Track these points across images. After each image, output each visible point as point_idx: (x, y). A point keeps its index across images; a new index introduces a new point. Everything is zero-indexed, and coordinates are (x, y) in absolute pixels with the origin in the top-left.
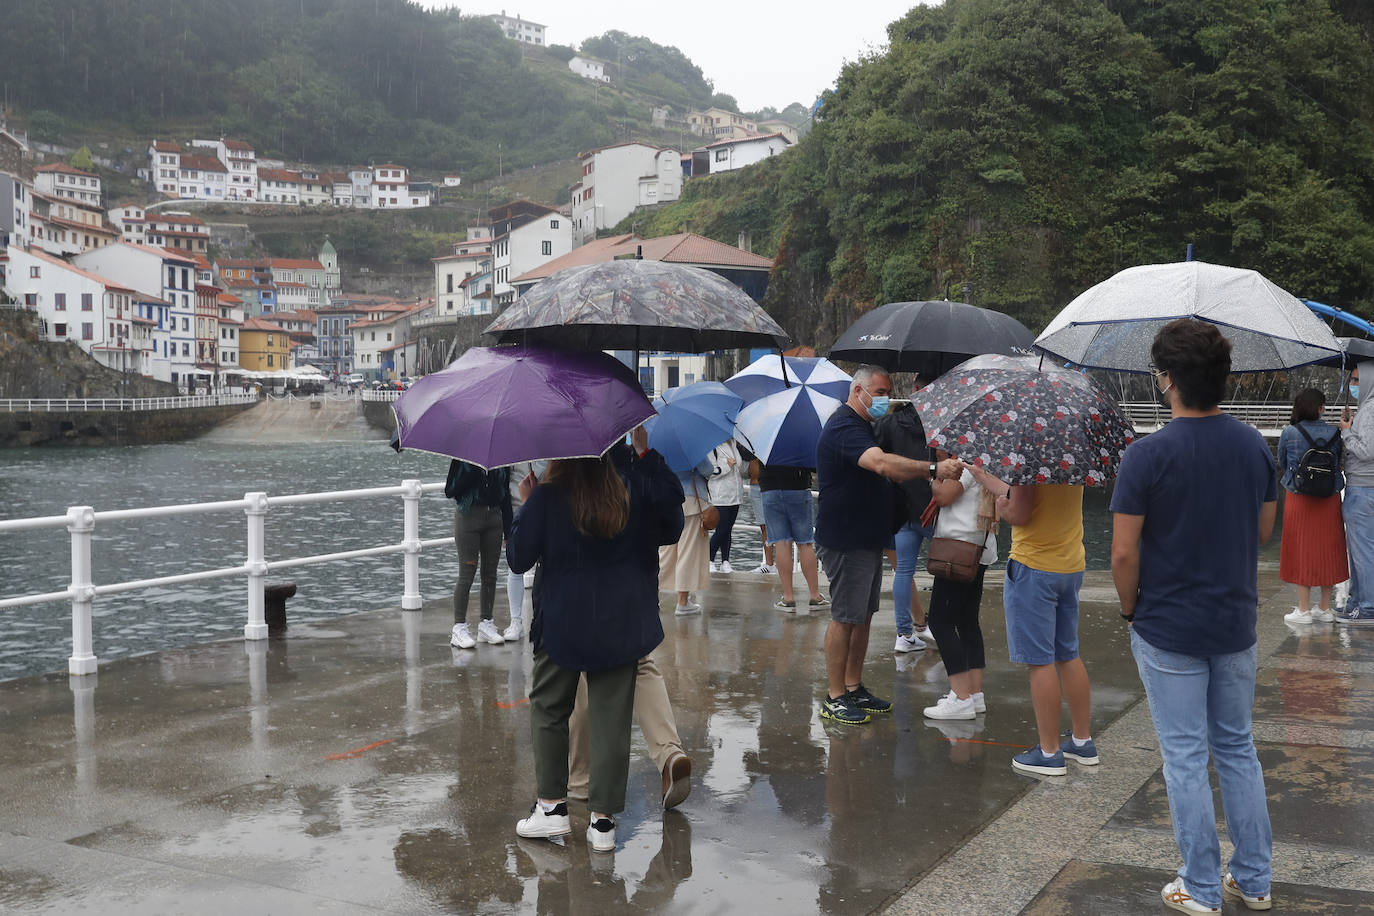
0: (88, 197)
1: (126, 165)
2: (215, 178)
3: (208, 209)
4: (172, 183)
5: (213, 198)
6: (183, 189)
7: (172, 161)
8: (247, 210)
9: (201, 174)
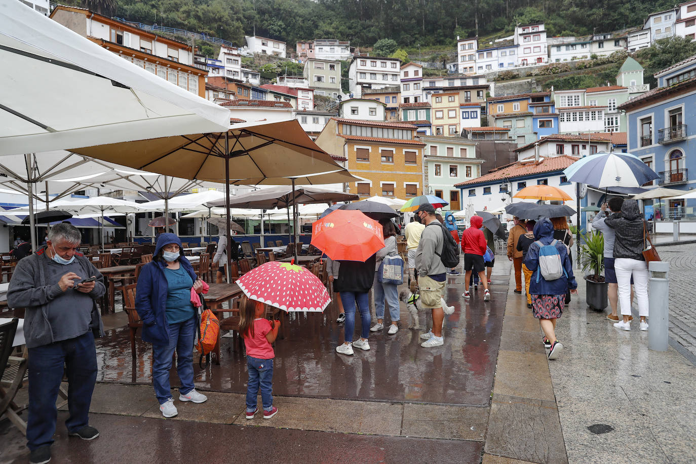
0: (390, 77)
1: (438, 64)
2: (508, 53)
3: (499, 76)
4: (471, 65)
5: (506, 68)
6: (481, 68)
7: (471, 47)
8: (534, 72)
9: (495, 53)
